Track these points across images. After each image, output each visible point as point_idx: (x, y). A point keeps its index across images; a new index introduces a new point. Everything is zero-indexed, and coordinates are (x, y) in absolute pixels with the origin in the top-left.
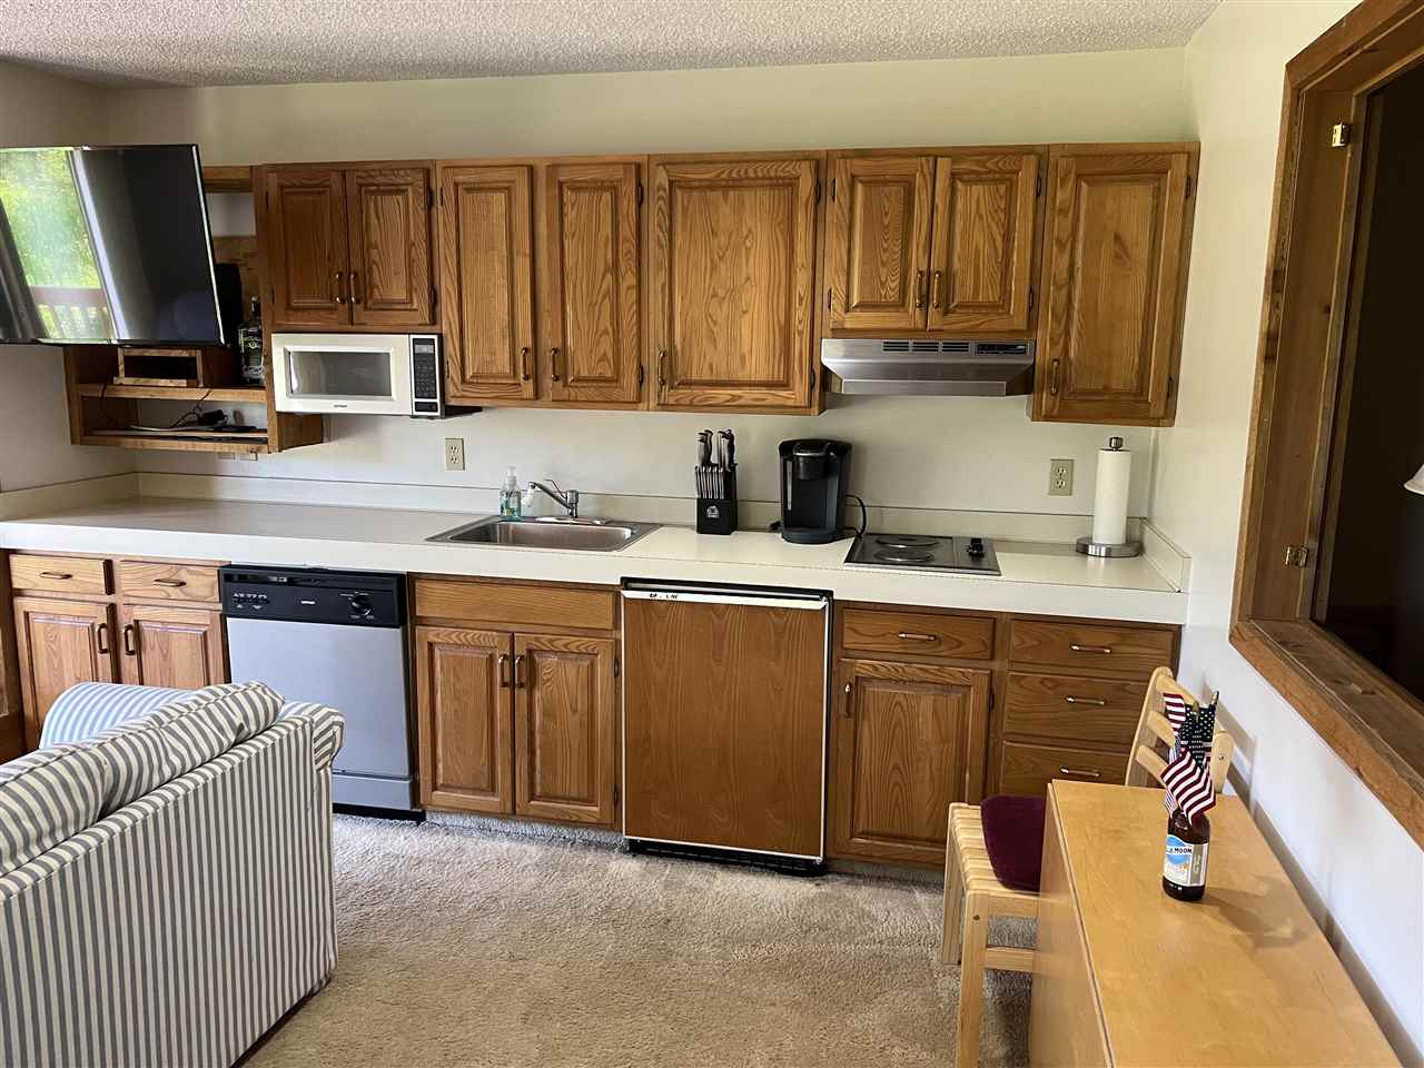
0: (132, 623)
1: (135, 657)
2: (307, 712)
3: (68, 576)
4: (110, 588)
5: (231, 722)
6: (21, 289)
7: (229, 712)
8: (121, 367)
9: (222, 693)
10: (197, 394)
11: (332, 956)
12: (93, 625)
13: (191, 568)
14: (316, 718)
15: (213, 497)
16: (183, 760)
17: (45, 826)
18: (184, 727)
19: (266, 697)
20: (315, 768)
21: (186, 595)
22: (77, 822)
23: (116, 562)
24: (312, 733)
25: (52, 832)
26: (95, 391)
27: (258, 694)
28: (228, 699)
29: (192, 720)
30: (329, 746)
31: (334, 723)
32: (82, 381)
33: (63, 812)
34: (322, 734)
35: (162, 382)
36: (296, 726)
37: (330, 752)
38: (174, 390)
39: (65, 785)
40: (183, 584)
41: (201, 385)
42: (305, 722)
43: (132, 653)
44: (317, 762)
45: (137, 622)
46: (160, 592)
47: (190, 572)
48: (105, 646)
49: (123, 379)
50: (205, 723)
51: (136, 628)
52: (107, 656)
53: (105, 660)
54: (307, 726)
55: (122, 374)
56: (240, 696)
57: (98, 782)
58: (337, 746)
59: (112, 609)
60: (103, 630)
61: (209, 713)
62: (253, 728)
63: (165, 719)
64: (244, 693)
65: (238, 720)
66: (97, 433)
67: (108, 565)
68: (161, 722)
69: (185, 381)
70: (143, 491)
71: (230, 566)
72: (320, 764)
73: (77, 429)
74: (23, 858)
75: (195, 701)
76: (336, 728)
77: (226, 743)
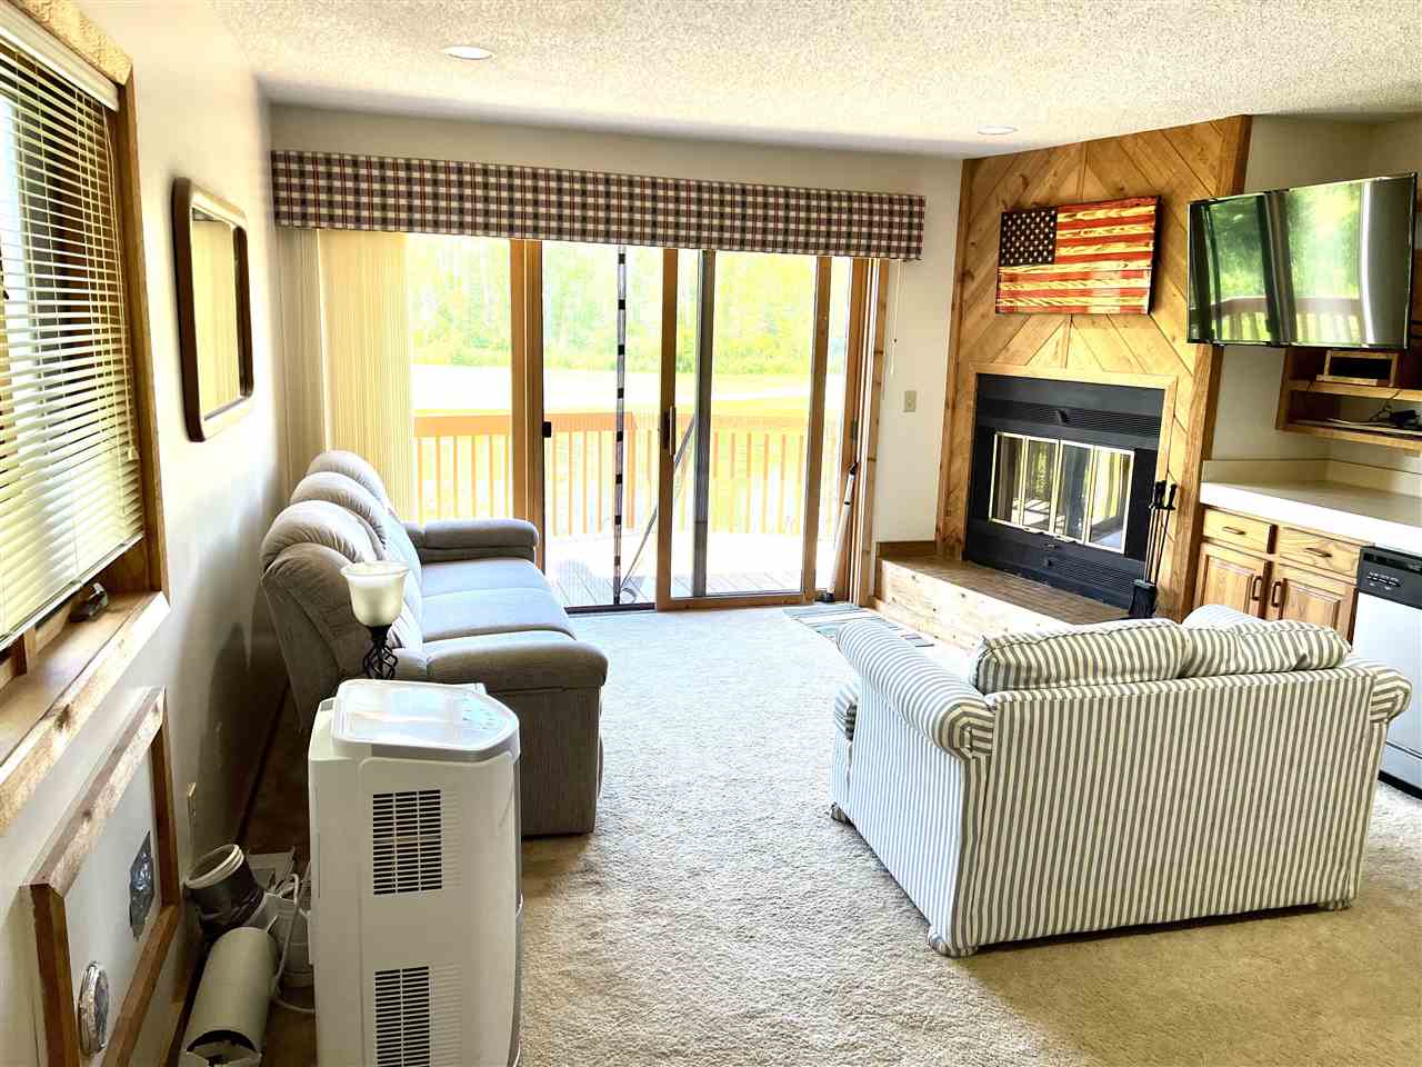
0: (1282, 580)
1: (1278, 609)
2: (1375, 670)
3: (1242, 533)
4: (1271, 548)
5: (1296, 650)
6: (1286, 286)
7: (1297, 641)
8: (1327, 366)
9: (1297, 627)
10: (1387, 393)
11: (1352, 888)
12: (1253, 576)
13: (1339, 544)
14: (1380, 677)
15: (1393, 490)
16: (1247, 662)
17: (1137, 665)
18: (1256, 641)
19: (1334, 642)
20: (1369, 717)
21: (1330, 565)
22: (1159, 672)
23: (1280, 528)
24: (1371, 687)
25: (1141, 672)
26: (1302, 386)
27: (1328, 638)
28: (1301, 634)
29: (1265, 638)
30: (1389, 705)
31: (1401, 688)
32: (1295, 377)
33: (1151, 661)
34: (1384, 692)
35: (1356, 381)
36: (1358, 675)
37: (1389, 711)
38: (1365, 388)
39: (1157, 644)
40: (1329, 555)
41: (1391, 385)
42: (1367, 675)
43: (1275, 605)
44: (1372, 713)
45: (1285, 580)
46: (1308, 559)
47: (1337, 547)
48: (1257, 595)
49: (1326, 377)
50: (1275, 645)
51: (1284, 585)
52: (1257, 603)
53: (1255, 605)
54: (1368, 679)
55: (1326, 372)
56: (1312, 635)
57: (1180, 651)
58: (1398, 708)
59: (1269, 566)
60: (1258, 581)
61: (1281, 638)
62: (1315, 662)
63: (1245, 631)
64: (1316, 633)
65: (1303, 650)
66: (1299, 421)
67: (1274, 530)
68: (1240, 631)
69: (1375, 380)
70: (1329, 476)
71: (1374, 547)
72: (1376, 717)
73: (1283, 419)
74: (1119, 679)
75: (1273, 626)
76: (1399, 692)
77: (1286, 664)
